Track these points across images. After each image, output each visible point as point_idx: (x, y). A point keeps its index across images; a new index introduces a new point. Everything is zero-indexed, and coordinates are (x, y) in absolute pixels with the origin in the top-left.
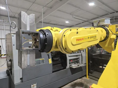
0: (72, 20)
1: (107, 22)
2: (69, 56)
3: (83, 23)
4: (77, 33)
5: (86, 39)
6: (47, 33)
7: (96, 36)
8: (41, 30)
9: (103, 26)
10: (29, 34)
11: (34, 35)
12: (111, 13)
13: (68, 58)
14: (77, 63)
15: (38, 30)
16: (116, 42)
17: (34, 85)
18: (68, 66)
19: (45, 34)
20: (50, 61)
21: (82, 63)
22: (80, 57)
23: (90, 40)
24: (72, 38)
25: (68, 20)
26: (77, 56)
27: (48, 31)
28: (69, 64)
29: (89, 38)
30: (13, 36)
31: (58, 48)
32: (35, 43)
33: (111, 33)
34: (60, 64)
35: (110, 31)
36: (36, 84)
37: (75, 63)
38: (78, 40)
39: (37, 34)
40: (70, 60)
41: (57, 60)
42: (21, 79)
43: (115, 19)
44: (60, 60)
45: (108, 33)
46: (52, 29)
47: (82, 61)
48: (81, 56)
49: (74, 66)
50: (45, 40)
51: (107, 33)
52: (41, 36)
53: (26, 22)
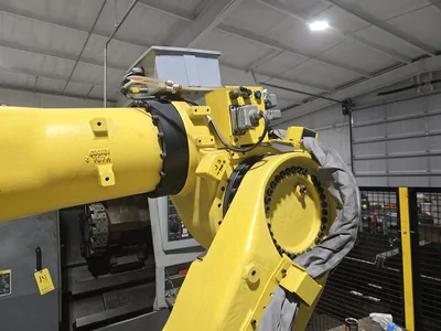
2: (167, 252)
3: (305, 101)
12: (414, 60)
18: (159, 301)
40: (171, 270)
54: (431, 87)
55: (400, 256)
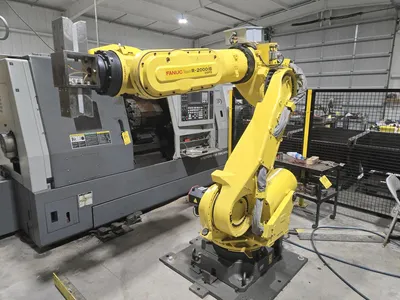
0: (200, 16)
1: (253, 35)
2: (181, 128)
4: (168, 60)
5: (186, 72)
6: (110, 58)
7: (210, 69)
8: (99, 52)
9: (243, 47)
10: (76, 57)
11: (86, 62)
13: (178, 133)
14: (204, 146)
15: (92, 52)
16: (268, 83)
17: (86, 196)
18: (177, 154)
19: (106, 59)
20: (127, 139)
21: (216, 146)
22: (212, 131)
23: (196, 74)
24: (158, 68)
25: (185, 12)
26: (202, 127)
27: (113, 53)
28: (181, 148)
29: (193, 70)
30: (11, 64)
31: (132, 87)
32: (89, 76)
33: (260, 63)
34: (159, 153)
35: (257, 59)
36: (90, 195)
37: (196, 145)
38: (169, 73)
39: (92, 60)
40: (183, 138)
41: (149, 141)
42: (50, 181)
43: (331, 18)
44: (156, 139)
45: (251, 62)
46: (120, 51)
47: (217, 141)
48: (214, 129)
49: (193, 152)
50: (108, 71)
51: (248, 63)
52: (101, 63)
53: (72, 37)
54: (330, 22)
55: (303, 131)
